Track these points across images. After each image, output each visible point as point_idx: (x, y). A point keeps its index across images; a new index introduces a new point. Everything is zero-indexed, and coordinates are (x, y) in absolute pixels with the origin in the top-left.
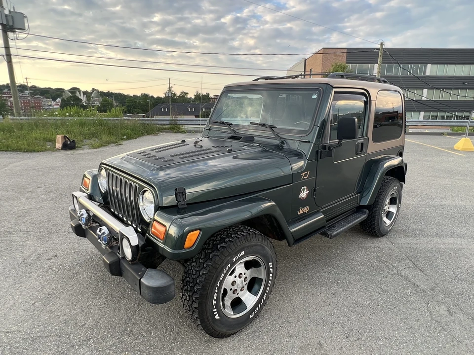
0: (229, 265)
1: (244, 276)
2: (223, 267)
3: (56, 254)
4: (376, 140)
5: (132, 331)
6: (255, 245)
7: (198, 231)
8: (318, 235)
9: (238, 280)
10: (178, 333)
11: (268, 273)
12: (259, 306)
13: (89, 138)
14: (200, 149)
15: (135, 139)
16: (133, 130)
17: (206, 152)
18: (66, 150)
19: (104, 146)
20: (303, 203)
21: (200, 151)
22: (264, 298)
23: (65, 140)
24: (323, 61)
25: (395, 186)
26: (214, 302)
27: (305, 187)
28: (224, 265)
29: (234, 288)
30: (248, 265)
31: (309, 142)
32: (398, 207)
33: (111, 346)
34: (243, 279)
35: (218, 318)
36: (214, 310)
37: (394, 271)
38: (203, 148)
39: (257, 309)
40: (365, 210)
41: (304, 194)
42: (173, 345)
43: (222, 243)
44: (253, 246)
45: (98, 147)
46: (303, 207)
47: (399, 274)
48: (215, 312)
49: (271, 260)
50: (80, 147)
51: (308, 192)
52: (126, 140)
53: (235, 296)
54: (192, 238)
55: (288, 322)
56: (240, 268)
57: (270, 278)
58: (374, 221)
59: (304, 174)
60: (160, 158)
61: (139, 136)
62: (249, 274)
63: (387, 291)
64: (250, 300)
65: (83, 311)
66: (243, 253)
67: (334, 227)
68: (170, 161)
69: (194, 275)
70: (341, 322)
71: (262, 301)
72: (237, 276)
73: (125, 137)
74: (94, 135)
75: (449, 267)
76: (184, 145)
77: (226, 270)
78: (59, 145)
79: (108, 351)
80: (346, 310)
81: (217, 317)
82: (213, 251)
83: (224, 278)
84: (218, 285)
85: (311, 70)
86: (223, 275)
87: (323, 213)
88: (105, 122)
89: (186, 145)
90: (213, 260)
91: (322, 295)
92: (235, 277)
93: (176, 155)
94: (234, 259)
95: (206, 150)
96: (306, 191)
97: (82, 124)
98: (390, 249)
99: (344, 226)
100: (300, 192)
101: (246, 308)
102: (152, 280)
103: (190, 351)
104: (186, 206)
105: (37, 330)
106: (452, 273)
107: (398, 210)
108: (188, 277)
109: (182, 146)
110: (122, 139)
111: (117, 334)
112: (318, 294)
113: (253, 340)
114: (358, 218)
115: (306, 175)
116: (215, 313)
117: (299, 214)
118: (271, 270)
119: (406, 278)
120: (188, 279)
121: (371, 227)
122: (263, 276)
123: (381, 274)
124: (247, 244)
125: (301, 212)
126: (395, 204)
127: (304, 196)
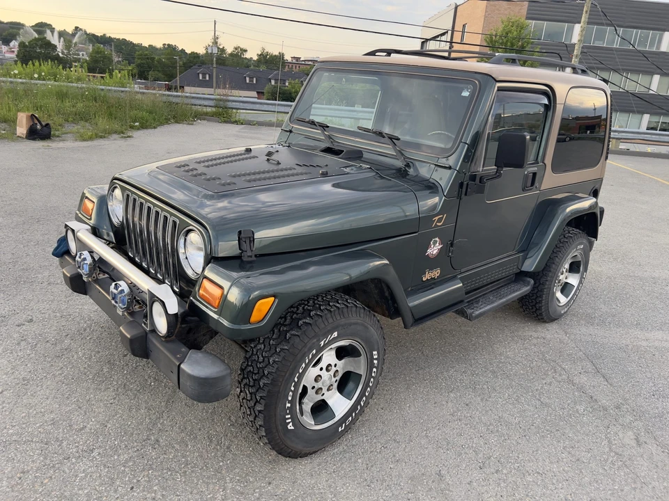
0: (314, 352)
1: (334, 369)
2: (305, 353)
3: (30, 317)
4: (557, 168)
5: (158, 441)
6: (355, 324)
7: (273, 298)
8: (450, 314)
9: (324, 374)
10: (228, 448)
11: (370, 365)
12: (354, 414)
13: (74, 122)
14: (275, 168)
15: (155, 128)
16: (151, 112)
17: (286, 173)
18: (34, 139)
19: (101, 137)
20: (432, 263)
21: (277, 171)
22: (362, 403)
23: (33, 121)
24: (486, 12)
25: (580, 244)
26: (288, 405)
27: (437, 239)
28: (306, 350)
29: (318, 386)
30: (341, 353)
31: (450, 168)
32: (582, 278)
33: (127, 461)
34: (332, 373)
35: (292, 428)
36: (287, 417)
37: (564, 376)
38: (280, 167)
39: (350, 419)
40: (529, 279)
41: (434, 249)
42: (221, 464)
43: (305, 318)
44: (350, 324)
45: (91, 139)
46: (431, 269)
47: (571, 382)
48: (288, 419)
49: (376, 347)
50: (58, 136)
52: (138, 129)
53: (319, 397)
54: (264, 307)
55: (395, 440)
56: (329, 357)
57: (373, 375)
58: (541, 296)
59: (437, 218)
60: (214, 179)
61: (161, 124)
62: (342, 366)
63: (547, 405)
64: (340, 405)
65: (80, 408)
66: (335, 334)
67: (477, 302)
68: (229, 184)
69: (260, 363)
70: (474, 446)
71: (359, 407)
72: (324, 369)
73: (137, 124)
74: (82, 117)
75: (649, 376)
76: (250, 158)
77: (309, 357)
78: (22, 130)
79: (123, 468)
80: (484, 429)
81: (290, 427)
82: (292, 329)
83: (305, 370)
84: (296, 380)
85: (464, 26)
86: (304, 365)
87: (462, 280)
88: (102, 93)
89: (254, 157)
90: (291, 342)
91: (450, 404)
92: (321, 369)
93: (239, 176)
94: (322, 343)
95: (286, 170)
96: (438, 244)
97: (62, 95)
98: (561, 342)
99: (493, 302)
100: (428, 246)
101: (333, 416)
102: (197, 366)
103: (247, 475)
104: (254, 258)
105: (11, 431)
106: (651, 384)
107: (581, 282)
108: (251, 365)
109: (246, 159)
110: (132, 127)
111: (135, 444)
112: (444, 403)
113: (341, 464)
114: (517, 291)
115: (439, 220)
116: (287, 421)
117: (424, 279)
118: (375, 362)
119: (581, 389)
120: (251, 368)
121: (535, 306)
122: (362, 371)
123: (543, 379)
124: (343, 321)
125: (427, 276)
126: (578, 272)
127: (435, 252)
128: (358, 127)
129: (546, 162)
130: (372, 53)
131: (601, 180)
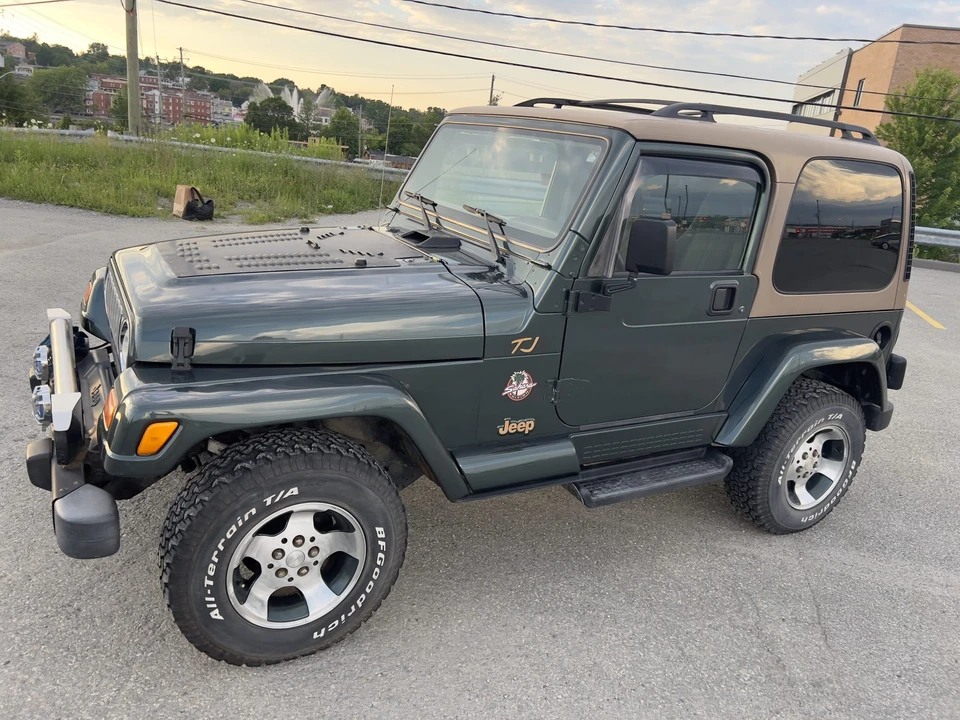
0: (254, 511)
1: (308, 545)
2: (236, 511)
3: (36, 432)
4: (784, 286)
5: (79, 610)
6: (332, 480)
7: (175, 424)
8: (556, 489)
9: (288, 547)
10: (163, 635)
11: (372, 548)
12: (343, 617)
13: (251, 200)
15: (353, 213)
16: (352, 193)
17: (309, 259)
18: (191, 219)
19: (275, 221)
20: (518, 409)
22: (360, 604)
23: (193, 197)
24: (897, 61)
25: (835, 412)
26: (209, 582)
27: (523, 373)
28: (238, 506)
29: (281, 563)
30: (324, 522)
31: (549, 267)
32: (846, 469)
33: (24, 628)
34: (305, 549)
35: (220, 618)
36: (207, 599)
37: (750, 620)
39: (336, 623)
40: (725, 457)
41: (519, 389)
42: (138, 655)
43: (247, 461)
44: (325, 480)
45: (262, 222)
46: (516, 418)
47: (757, 630)
48: (211, 602)
49: (381, 521)
50: (223, 217)
51: (531, 385)
52: (330, 213)
53: (283, 582)
54: (157, 436)
55: (405, 668)
56: (301, 525)
57: (379, 562)
58: (754, 488)
59: (520, 341)
60: (200, 261)
61: (364, 209)
62: (328, 543)
63: (689, 659)
64: (320, 599)
65: (15, 551)
66: (295, 491)
68: (209, 268)
70: (524, 698)
71: (353, 608)
72: (290, 541)
73: (330, 207)
74: (261, 194)
75: (912, 642)
77: (243, 519)
78: (179, 207)
79: (13, 636)
80: (556, 676)
81: (216, 615)
82: (223, 475)
83: (239, 536)
84: (221, 547)
85: (861, 82)
86: (234, 529)
87: (577, 443)
88: (296, 165)
90: (216, 491)
91: (527, 631)
92: (285, 541)
93: (238, 259)
94: (269, 501)
95: (313, 256)
96: (525, 381)
97: (247, 167)
98: (783, 567)
99: (641, 484)
100: (506, 382)
101: (307, 614)
103: (163, 676)
104: (189, 368)
106: (907, 658)
107: (844, 475)
110: (322, 211)
111: (49, 608)
112: (518, 627)
113: (304, 686)
114: (696, 473)
115: (526, 345)
116: (208, 606)
117: (502, 432)
118: (382, 544)
119: (769, 645)
122: (359, 553)
123: (710, 619)
124: (310, 473)
125: (507, 428)
126: (839, 457)
127: (520, 393)
128: (465, 207)
129: (758, 271)
130: (530, 103)
131: (898, 313)
